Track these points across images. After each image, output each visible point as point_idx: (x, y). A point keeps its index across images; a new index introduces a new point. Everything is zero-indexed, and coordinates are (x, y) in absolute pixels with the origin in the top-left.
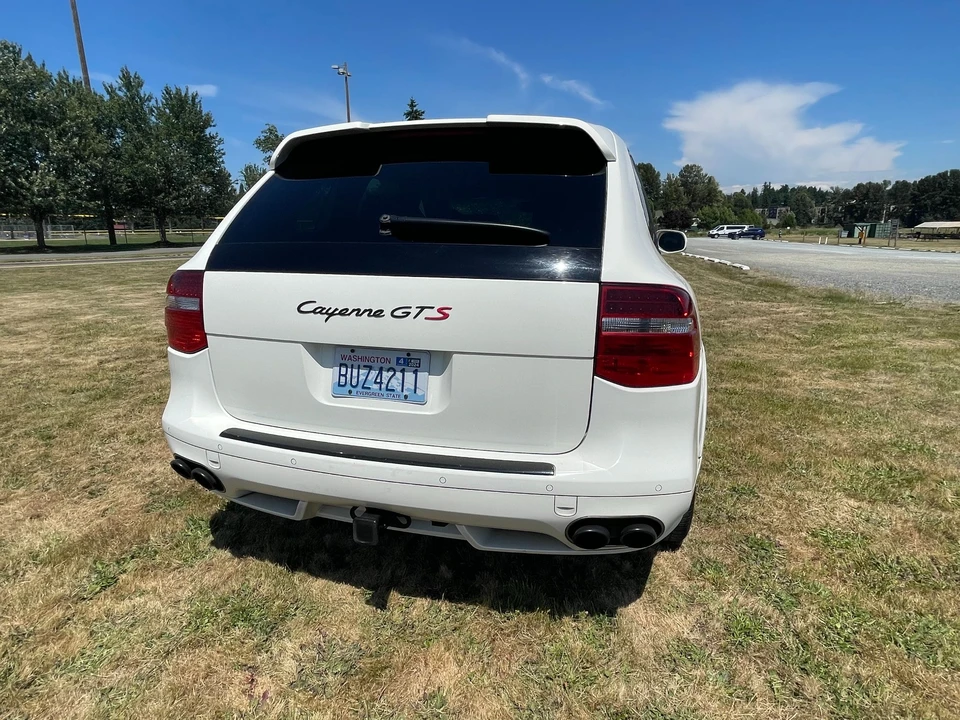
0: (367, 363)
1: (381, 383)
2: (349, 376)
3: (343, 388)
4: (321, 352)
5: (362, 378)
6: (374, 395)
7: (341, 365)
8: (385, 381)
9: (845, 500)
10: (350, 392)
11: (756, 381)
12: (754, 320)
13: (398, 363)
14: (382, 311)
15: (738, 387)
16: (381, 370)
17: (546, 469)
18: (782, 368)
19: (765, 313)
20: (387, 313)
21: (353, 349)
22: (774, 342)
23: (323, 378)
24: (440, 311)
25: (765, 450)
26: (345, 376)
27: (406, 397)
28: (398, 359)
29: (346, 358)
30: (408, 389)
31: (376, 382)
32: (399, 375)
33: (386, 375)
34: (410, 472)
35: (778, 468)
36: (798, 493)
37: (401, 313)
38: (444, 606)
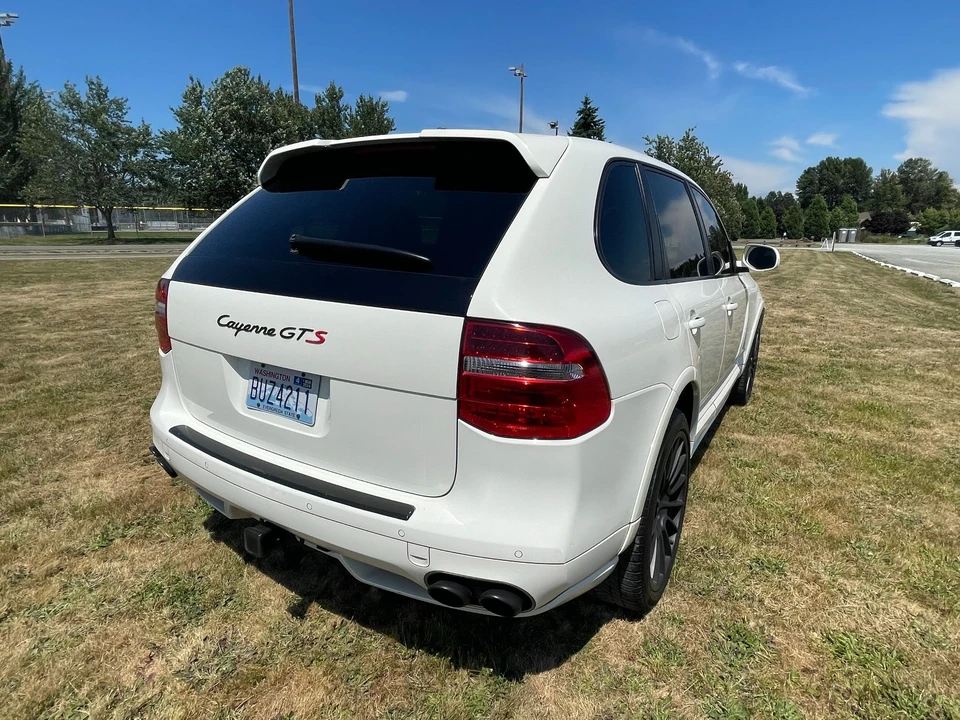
0: (272, 379)
1: (281, 400)
2: (258, 390)
3: (256, 401)
4: (237, 362)
5: (268, 392)
6: (277, 411)
7: (254, 378)
8: (284, 399)
9: (904, 602)
10: (258, 405)
11: (878, 428)
12: (919, 353)
13: (295, 382)
14: (273, 330)
15: (846, 434)
16: (282, 387)
18: (926, 417)
19: (940, 344)
20: (277, 332)
21: (263, 365)
22: (937, 382)
23: (240, 387)
24: (318, 334)
25: (831, 517)
26: (256, 389)
27: (298, 416)
28: (296, 378)
29: (261, 372)
30: (301, 410)
31: (277, 399)
32: (295, 393)
33: (286, 392)
35: (833, 543)
36: (841, 580)
37: (288, 334)
38: (353, 628)
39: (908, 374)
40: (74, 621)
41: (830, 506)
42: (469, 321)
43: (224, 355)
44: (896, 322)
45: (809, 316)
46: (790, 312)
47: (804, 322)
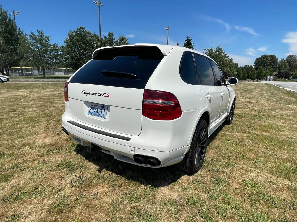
0: (95, 107)
1: (97, 112)
3: (91, 113)
4: (86, 103)
5: (94, 111)
6: (96, 115)
7: (91, 107)
8: (98, 112)
10: (91, 114)
11: (269, 132)
13: (101, 108)
14: (96, 94)
15: (259, 133)
16: (98, 109)
17: (128, 139)
18: (284, 129)
20: (97, 94)
21: (93, 103)
22: (290, 120)
23: (87, 109)
24: (108, 94)
25: (250, 154)
26: (91, 110)
27: (102, 116)
28: (101, 106)
29: (92, 105)
30: (102, 114)
32: (101, 110)
33: (99, 110)
34: (98, 135)
36: (250, 168)
37: (100, 95)
38: (114, 175)
39: (281, 118)
40: (41, 171)
41: (250, 151)
42: (145, 90)
43: (83, 101)
44: (280, 103)
45: (253, 101)
46: (247, 100)
47: (251, 103)
